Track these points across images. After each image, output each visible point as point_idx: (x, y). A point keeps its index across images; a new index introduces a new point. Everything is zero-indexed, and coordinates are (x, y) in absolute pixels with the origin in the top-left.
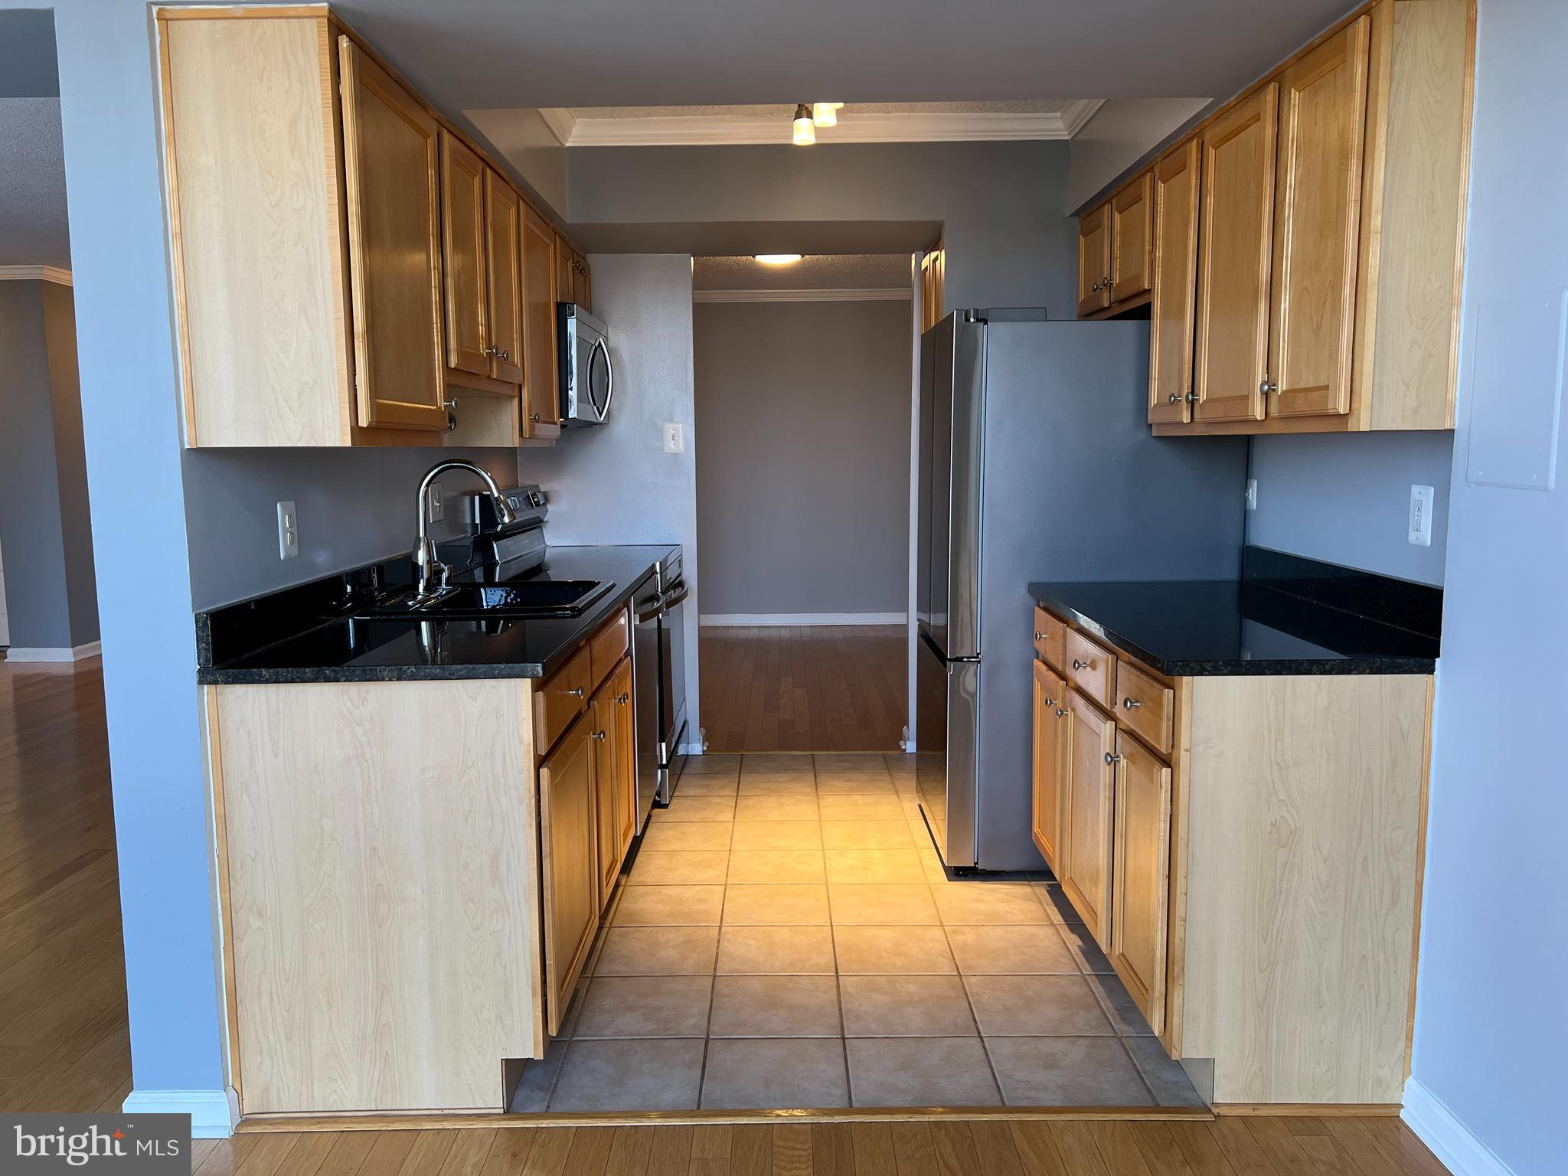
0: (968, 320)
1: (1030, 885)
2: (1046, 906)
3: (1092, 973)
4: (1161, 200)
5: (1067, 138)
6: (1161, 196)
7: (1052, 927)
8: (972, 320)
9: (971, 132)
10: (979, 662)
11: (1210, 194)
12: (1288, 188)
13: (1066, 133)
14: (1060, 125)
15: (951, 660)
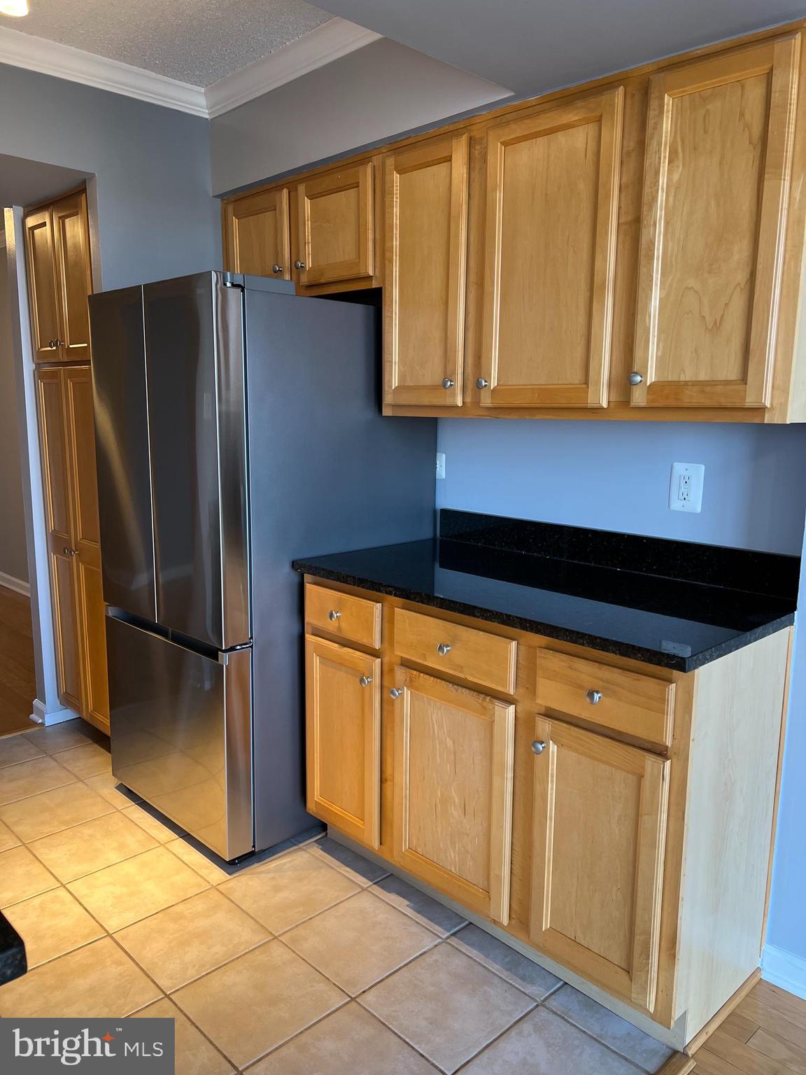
0: (225, 285)
1: (301, 849)
2: (338, 870)
3: (448, 934)
4: (397, 190)
5: (207, 117)
6: (397, 186)
7: (365, 892)
8: (229, 284)
9: (121, 84)
10: (252, 647)
11: (500, 189)
12: (660, 191)
13: (207, 111)
14: (202, 101)
15: (225, 651)
